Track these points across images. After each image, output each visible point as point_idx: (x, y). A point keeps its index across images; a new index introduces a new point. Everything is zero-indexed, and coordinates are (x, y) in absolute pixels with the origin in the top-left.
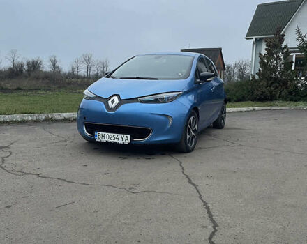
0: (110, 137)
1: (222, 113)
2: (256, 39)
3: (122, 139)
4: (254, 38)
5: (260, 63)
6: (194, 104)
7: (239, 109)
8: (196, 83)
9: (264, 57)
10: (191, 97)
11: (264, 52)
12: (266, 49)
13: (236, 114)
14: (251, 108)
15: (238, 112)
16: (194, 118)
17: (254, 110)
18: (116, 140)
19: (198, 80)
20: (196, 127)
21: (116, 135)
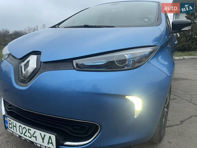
0: (24, 131)
18: (33, 140)
21: (33, 130)
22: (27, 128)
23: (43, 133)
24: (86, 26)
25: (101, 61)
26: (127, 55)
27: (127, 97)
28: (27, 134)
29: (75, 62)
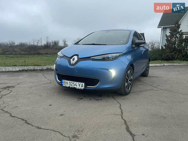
0: (71, 84)
1: (147, 68)
2: (163, 28)
3: (80, 85)
4: (162, 27)
5: (166, 40)
6: (131, 62)
7: (156, 65)
8: (132, 47)
9: (168, 37)
10: (129, 57)
11: (168, 34)
12: (170, 32)
13: (154, 67)
14: (162, 64)
15: (155, 66)
16: (130, 72)
17: (164, 65)
18: (75, 86)
19: (134, 46)
20: (132, 78)
21: (75, 83)
22: (73, 82)
23: (79, 83)
24: (93, 44)
25: (100, 57)
26: (110, 56)
27: (109, 70)
28: (73, 85)
29: (91, 58)
